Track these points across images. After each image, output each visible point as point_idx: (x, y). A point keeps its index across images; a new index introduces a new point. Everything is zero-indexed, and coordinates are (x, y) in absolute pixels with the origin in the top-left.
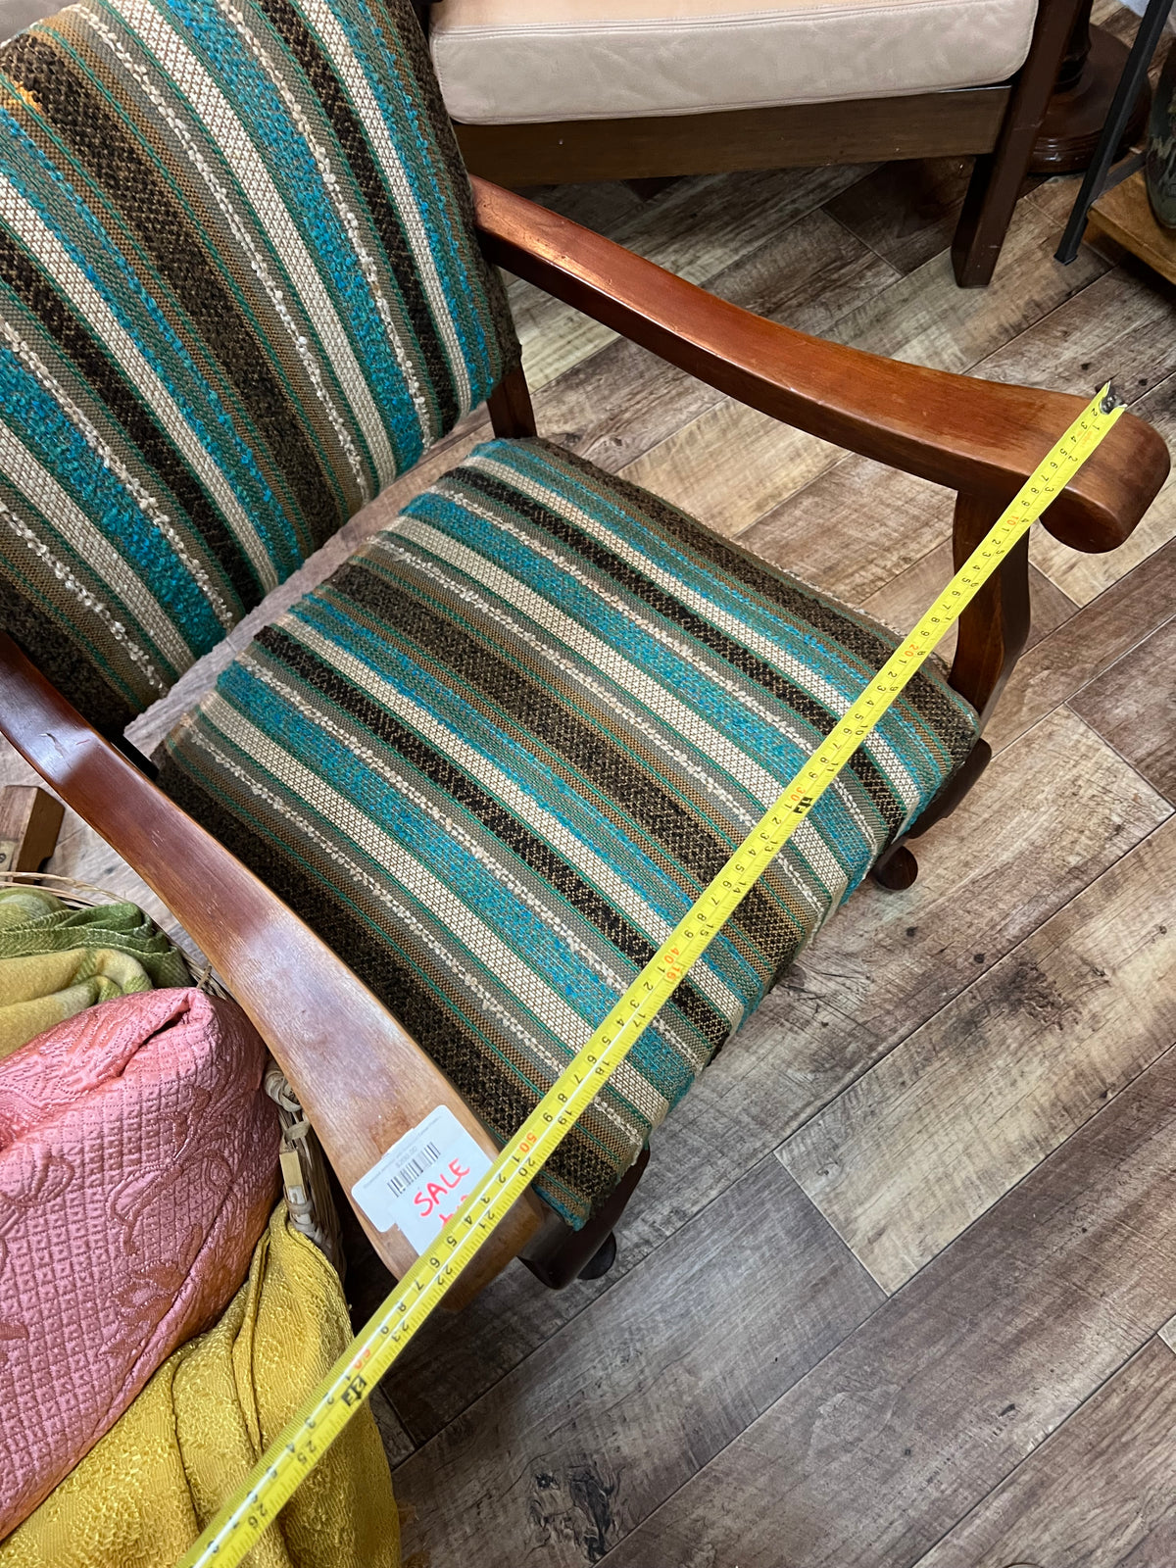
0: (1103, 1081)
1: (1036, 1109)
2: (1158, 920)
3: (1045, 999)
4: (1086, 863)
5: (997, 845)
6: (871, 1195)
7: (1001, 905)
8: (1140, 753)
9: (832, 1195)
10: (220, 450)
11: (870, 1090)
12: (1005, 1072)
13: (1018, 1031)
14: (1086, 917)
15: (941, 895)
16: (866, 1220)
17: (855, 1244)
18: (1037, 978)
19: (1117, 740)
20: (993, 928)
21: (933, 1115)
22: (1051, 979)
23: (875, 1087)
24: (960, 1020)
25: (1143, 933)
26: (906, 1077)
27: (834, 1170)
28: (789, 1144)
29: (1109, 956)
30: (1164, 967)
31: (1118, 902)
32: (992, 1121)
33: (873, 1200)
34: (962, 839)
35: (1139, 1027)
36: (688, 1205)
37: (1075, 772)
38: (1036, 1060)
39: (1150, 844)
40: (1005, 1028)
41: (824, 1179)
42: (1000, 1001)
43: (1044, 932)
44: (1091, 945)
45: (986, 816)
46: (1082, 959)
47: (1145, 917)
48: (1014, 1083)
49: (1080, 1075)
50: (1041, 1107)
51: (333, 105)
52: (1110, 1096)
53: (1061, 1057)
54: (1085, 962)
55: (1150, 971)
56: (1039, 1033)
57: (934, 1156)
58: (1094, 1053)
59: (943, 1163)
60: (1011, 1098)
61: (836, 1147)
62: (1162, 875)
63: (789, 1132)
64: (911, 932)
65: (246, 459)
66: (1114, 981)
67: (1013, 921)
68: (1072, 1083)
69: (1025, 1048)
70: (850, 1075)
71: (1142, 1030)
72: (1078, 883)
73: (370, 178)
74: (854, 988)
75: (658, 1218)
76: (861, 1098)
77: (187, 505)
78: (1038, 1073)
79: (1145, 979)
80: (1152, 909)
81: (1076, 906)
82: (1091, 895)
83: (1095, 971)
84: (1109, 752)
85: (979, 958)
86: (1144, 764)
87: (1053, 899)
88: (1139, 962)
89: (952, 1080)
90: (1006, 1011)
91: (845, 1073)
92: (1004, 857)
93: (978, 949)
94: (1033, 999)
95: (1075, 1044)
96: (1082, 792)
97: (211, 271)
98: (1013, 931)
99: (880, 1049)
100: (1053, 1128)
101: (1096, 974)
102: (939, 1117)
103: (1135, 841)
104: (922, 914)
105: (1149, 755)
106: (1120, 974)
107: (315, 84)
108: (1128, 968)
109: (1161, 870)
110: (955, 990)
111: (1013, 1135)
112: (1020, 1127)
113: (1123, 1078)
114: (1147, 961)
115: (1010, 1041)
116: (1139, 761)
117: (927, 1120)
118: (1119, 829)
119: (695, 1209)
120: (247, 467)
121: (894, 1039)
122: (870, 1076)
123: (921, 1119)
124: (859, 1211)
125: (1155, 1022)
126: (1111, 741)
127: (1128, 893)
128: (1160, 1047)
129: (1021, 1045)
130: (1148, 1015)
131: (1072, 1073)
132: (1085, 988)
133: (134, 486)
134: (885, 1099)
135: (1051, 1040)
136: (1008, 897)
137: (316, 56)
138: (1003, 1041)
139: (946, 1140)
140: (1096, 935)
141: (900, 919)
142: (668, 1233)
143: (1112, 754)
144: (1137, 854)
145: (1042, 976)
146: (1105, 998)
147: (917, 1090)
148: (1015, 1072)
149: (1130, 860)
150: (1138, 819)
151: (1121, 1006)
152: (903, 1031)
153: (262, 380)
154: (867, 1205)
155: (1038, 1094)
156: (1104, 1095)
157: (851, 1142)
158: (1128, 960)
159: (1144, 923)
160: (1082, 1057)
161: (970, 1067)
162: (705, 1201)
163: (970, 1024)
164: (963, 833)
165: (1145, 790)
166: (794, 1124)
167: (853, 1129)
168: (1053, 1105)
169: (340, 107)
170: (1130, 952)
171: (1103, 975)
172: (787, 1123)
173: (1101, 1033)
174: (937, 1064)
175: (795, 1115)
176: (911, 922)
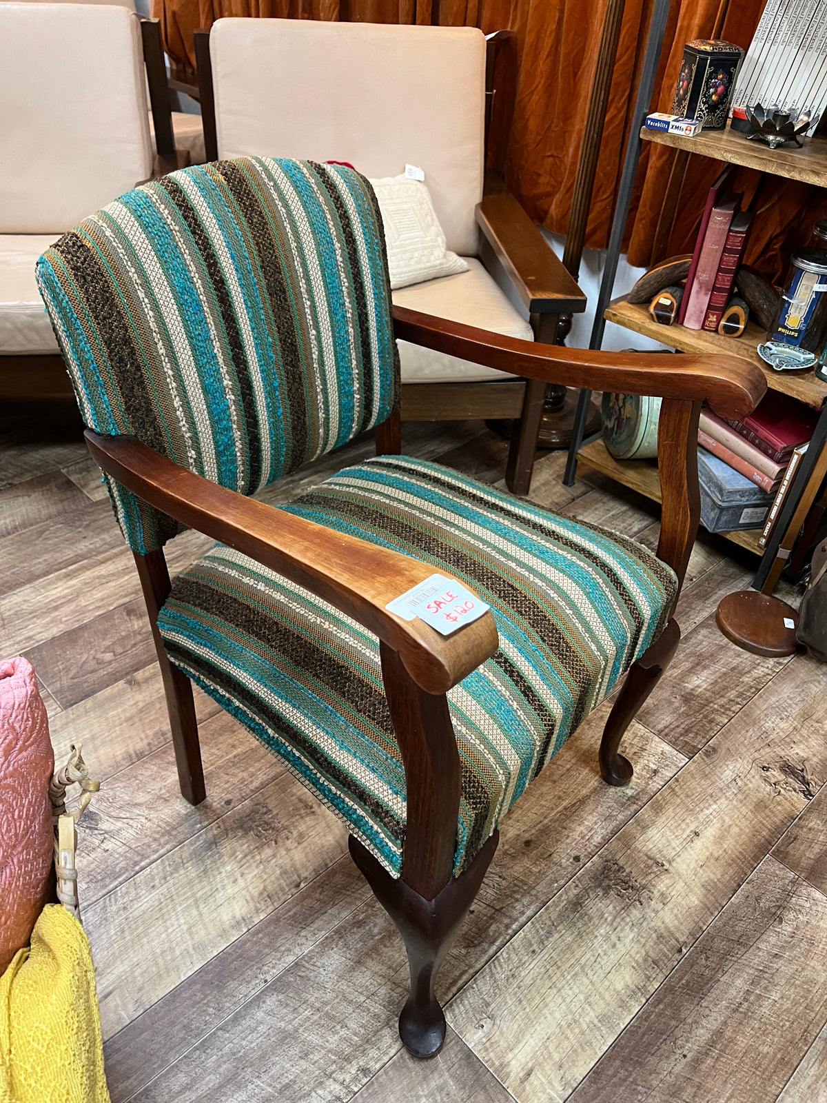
0: (677, 940)
1: (633, 964)
2: (692, 828)
3: (626, 884)
4: (638, 794)
5: (579, 784)
6: (518, 1042)
7: (586, 823)
8: (660, 727)
9: (488, 1044)
11: (509, 958)
12: (607, 938)
13: (611, 907)
14: (645, 828)
15: (545, 818)
16: (517, 1063)
17: (510, 1085)
18: (619, 870)
19: (644, 720)
20: (583, 838)
21: (558, 974)
22: (628, 870)
23: (513, 956)
24: (569, 902)
25: (685, 836)
26: (535, 947)
27: (487, 1024)
28: (451, 1005)
29: (664, 852)
30: (703, 858)
31: (664, 818)
32: (603, 976)
33: (520, 1046)
34: (554, 782)
35: (694, 900)
36: (372, 1063)
38: (627, 928)
39: (677, 780)
40: (603, 906)
41: (480, 1033)
42: (596, 887)
43: (618, 839)
44: (651, 846)
45: (568, 766)
46: (646, 855)
47: (684, 826)
48: (614, 946)
49: (660, 936)
50: (636, 962)
52: (684, 951)
53: (645, 924)
54: (650, 858)
55: (694, 862)
56: (627, 908)
57: (563, 1007)
58: (667, 921)
59: (571, 1011)
60: (613, 957)
61: (488, 1005)
62: (689, 800)
63: (450, 995)
64: (527, 843)
66: (671, 869)
67: (596, 833)
68: (655, 943)
69: (618, 920)
70: (494, 948)
71: (696, 902)
72: (635, 807)
74: (491, 884)
75: (348, 1078)
76: (504, 966)
78: (631, 936)
79: (692, 867)
80: (688, 821)
81: (636, 821)
82: (646, 813)
83: (657, 863)
84: (640, 727)
85: (577, 859)
86: (663, 733)
87: (621, 817)
88: (685, 855)
89: (569, 947)
90: (601, 894)
91: (489, 947)
92: (584, 792)
93: (575, 853)
94: (618, 884)
95: (653, 915)
96: (627, 750)
98: (597, 839)
99: (514, 927)
100: (648, 978)
101: (658, 866)
102: (562, 975)
103: (667, 779)
104: (533, 831)
105: (666, 727)
106: (674, 864)
108: (678, 860)
109: (688, 796)
110: (563, 882)
111: (619, 986)
112: (625, 979)
113: (691, 937)
114: (691, 855)
115: (606, 915)
116: (660, 732)
117: (554, 979)
118: (655, 772)
119: (378, 1066)
121: (523, 919)
122: (508, 948)
123: (550, 977)
124: (510, 1056)
125: (705, 896)
126: (641, 720)
127: (670, 812)
128: (712, 914)
129: (615, 918)
130: (699, 891)
131: (654, 935)
132: (653, 875)
134: (521, 964)
135: (636, 913)
136: (590, 817)
138: (602, 915)
139: (570, 992)
140: (654, 839)
141: (518, 835)
142: (356, 1089)
143: (643, 728)
144: (670, 787)
145: (621, 869)
146: (667, 881)
147: (544, 955)
148: (613, 937)
149: (667, 793)
150: (667, 765)
151: (680, 886)
152: (529, 913)
154: (516, 1051)
155: (633, 953)
156: (680, 951)
157: (499, 1000)
158: (678, 855)
159: (684, 830)
160: (659, 924)
161: (580, 935)
162: (386, 1059)
163: (577, 905)
164: (555, 778)
165: (667, 748)
166: (454, 989)
167: (500, 990)
168: (645, 960)
169: (348, 231)
170: (678, 850)
171: (663, 865)
172: (448, 989)
173: (670, 905)
174: (557, 936)
175: (455, 982)
176: (527, 836)
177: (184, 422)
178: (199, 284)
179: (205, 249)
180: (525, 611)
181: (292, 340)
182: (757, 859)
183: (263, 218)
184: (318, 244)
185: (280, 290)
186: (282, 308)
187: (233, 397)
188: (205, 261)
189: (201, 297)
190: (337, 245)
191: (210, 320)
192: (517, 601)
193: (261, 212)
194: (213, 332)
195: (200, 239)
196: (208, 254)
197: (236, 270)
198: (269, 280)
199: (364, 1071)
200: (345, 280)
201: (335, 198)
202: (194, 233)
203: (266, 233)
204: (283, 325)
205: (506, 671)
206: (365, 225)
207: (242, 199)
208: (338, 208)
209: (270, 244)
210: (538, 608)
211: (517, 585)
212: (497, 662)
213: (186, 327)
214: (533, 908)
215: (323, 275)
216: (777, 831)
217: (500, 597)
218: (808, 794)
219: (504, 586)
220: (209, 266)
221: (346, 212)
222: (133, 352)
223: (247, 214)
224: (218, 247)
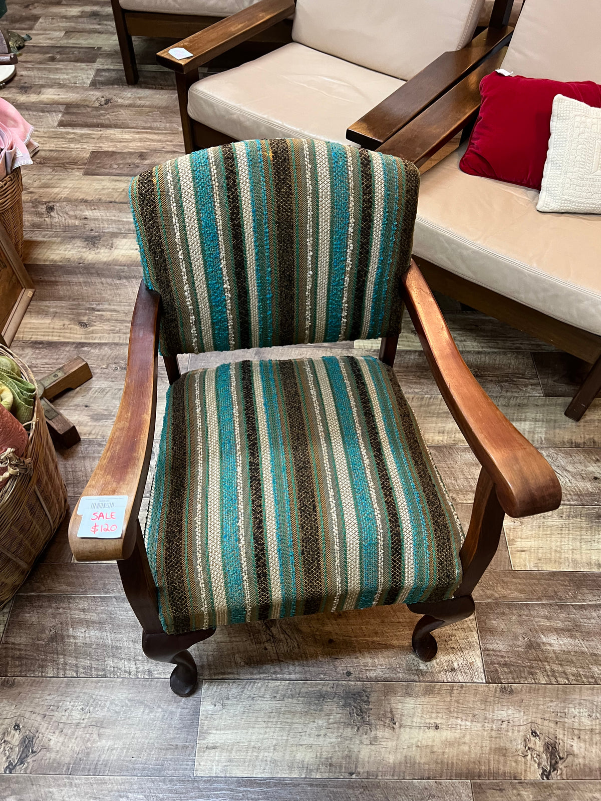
0: (356, 767)
1: (318, 754)
2: (438, 721)
3: (361, 712)
4: (427, 672)
5: (395, 635)
6: (224, 729)
7: (376, 660)
8: (490, 647)
9: (209, 716)
10: (262, 287)
11: (260, 688)
12: (319, 728)
13: (338, 716)
14: (408, 694)
15: (355, 637)
16: (214, 737)
17: (201, 743)
18: (365, 702)
19: (484, 633)
20: (365, 666)
21: (275, 720)
22: (370, 706)
23: (263, 690)
24: (319, 691)
25: (427, 721)
26: (278, 696)
27: (219, 707)
28: (212, 682)
29: (404, 718)
30: (424, 743)
31: (427, 700)
32: (296, 743)
33: (222, 732)
34: (383, 622)
35: (391, 759)
36: (156, 672)
37: (454, 632)
38: (336, 734)
39: (462, 687)
40: (335, 711)
41: (213, 707)
42: (342, 698)
43: (385, 686)
44: (400, 707)
45: (401, 620)
46: (391, 709)
47: (434, 715)
48: (318, 736)
49: (349, 757)
50: (321, 755)
51: (366, 210)
52: (354, 776)
53: (348, 742)
54: (391, 712)
55: (416, 740)
56: (347, 725)
57: (261, 736)
58: (362, 753)
59: (262, 742)
60: (311, 741)
61: (228, 699)
62: (456, 704)
63: (216, 677)
64: (331, 641)
65: (268, 296)
66: (397, 730)
67: (375, 670)
68: (343, 758)
69: (336, 725)
70: (258, 676)
71: (391, 761)
72: (416, 678)
73: (366, 238)
74: (289, 644)
75: (141, 668)
76: (254, 689)
77: (240, 297)
78: (334, 740)
79: (411, 741)
80: (440, 715)
81: (407, 686)
82: (419, 687)
83: (392, 719)
84: (476, 636)
85: (349, 674)
86: (487, 652)
87: (400, 675)
88: (415, 732)
89: (294, 713)
90: (341, 703)
91: (256, 674)
92: (394, 642)
93: (351, 670)
94: (356, 708)
95: (358, 742)
96: (450, 642)
97: (292, 233)
98: (372, 674)
99: (278, 676)
100: (318, 769)
101: (392, 721)
102: (277, 722)
103: (456, 680)
104: (341, 638)
105: (493, 650)
106: (402, 730)
107: (364, 201)
108: (408, 730)
109: (457, 702)
110: (328, 678)
111: (299, 756)
112: (305, 756)
113: (366, 774)
114: (419, 734)
115: (332, 717)
116: (486, 649)
117: (271, 720)
118: (453, 670)
119: (157, 676)
120: (267, 299)
121: (287, 676)
122: (265, 683)
123: (270, 717)
124: (214, 732)
125: (400, 763)
126: (481, 632)
127: (434, 700)
128: (393, 776)
129: (335, 723)
130: (399, 757)
131: (346, 753)
132: (382, 723)
133: (226, 278)
134: (263, 697)
135: (349, 732)
136: (382, 659)
137: (370, 193)
138: (329, 715)
139: (272, 734)
140: (406, 705)
141: (330, 632)
142: (139, 676)
143: (477, 638)
144: (453, 687)
145: (367, 702)
146: (387, 734)
147: (278, 704)
148: (322, 732)
149: (446, 687)
150: (465, 673)
151: (391, 744)
152: (293, 676)
153: (289, 275)
154: (218, 732)
155: (324, 749)
156: (351, 774)
157: (235, 702)
158: (411, 727)
159: (431, 718)
160: (356, 750)
161: (307, 713)
162: (163, 676)
163: (322, 697)
164: (386, 620)
165: (479, 663)
166: (221, 677)
167: (240, 698)
168: (327, 758)
169: (368, 212)
170: (414, 725)
171: (394, 723)
172: (218, 674)
173: (373, 747)
174: (295, 701)
175: (224, 673)
176: (334, 637)
177: (189, 299)
178: (220, 223)
179: (233, 202)
180: (307, 528)
181: (290, 273)
182: (459, 776)
183: (291, 190)
184: (333, 217)
185: (288, 240)
186: (287, 252)
187: (230, 295)
188: (231, 209)
189: (219, 232)
190: (352, 220)
191: (222, 246)
192: (308, 518)
193: (290, 186)
194: (222, 254)
195: (232, 194)
196: (234, 206)
197: (254, 220)
198: (281, 232)
199: (150, 672)
200: (351, 245)
201: (366, 186)
202: (229, 189)
203: (289, 200)
204: (285, 262)
205: (256, 555)
206: (387, 210)
207: (279, 173)
208: (364, 194)
209: (290, 208)
210: (317, 532)
211: (318, 509)
212: (256, 546)
213: (202, 246)
214: (298, 676)
215: (331, 237)
216: (495, 775)
217: (300, 509)
218: (546, 774)
219: (310, 504)
220: (232, 214)
221: (371, 198)
222: (162, 251)
223: (278, 184)
224: (243, 203)
